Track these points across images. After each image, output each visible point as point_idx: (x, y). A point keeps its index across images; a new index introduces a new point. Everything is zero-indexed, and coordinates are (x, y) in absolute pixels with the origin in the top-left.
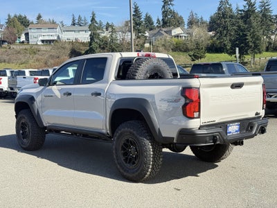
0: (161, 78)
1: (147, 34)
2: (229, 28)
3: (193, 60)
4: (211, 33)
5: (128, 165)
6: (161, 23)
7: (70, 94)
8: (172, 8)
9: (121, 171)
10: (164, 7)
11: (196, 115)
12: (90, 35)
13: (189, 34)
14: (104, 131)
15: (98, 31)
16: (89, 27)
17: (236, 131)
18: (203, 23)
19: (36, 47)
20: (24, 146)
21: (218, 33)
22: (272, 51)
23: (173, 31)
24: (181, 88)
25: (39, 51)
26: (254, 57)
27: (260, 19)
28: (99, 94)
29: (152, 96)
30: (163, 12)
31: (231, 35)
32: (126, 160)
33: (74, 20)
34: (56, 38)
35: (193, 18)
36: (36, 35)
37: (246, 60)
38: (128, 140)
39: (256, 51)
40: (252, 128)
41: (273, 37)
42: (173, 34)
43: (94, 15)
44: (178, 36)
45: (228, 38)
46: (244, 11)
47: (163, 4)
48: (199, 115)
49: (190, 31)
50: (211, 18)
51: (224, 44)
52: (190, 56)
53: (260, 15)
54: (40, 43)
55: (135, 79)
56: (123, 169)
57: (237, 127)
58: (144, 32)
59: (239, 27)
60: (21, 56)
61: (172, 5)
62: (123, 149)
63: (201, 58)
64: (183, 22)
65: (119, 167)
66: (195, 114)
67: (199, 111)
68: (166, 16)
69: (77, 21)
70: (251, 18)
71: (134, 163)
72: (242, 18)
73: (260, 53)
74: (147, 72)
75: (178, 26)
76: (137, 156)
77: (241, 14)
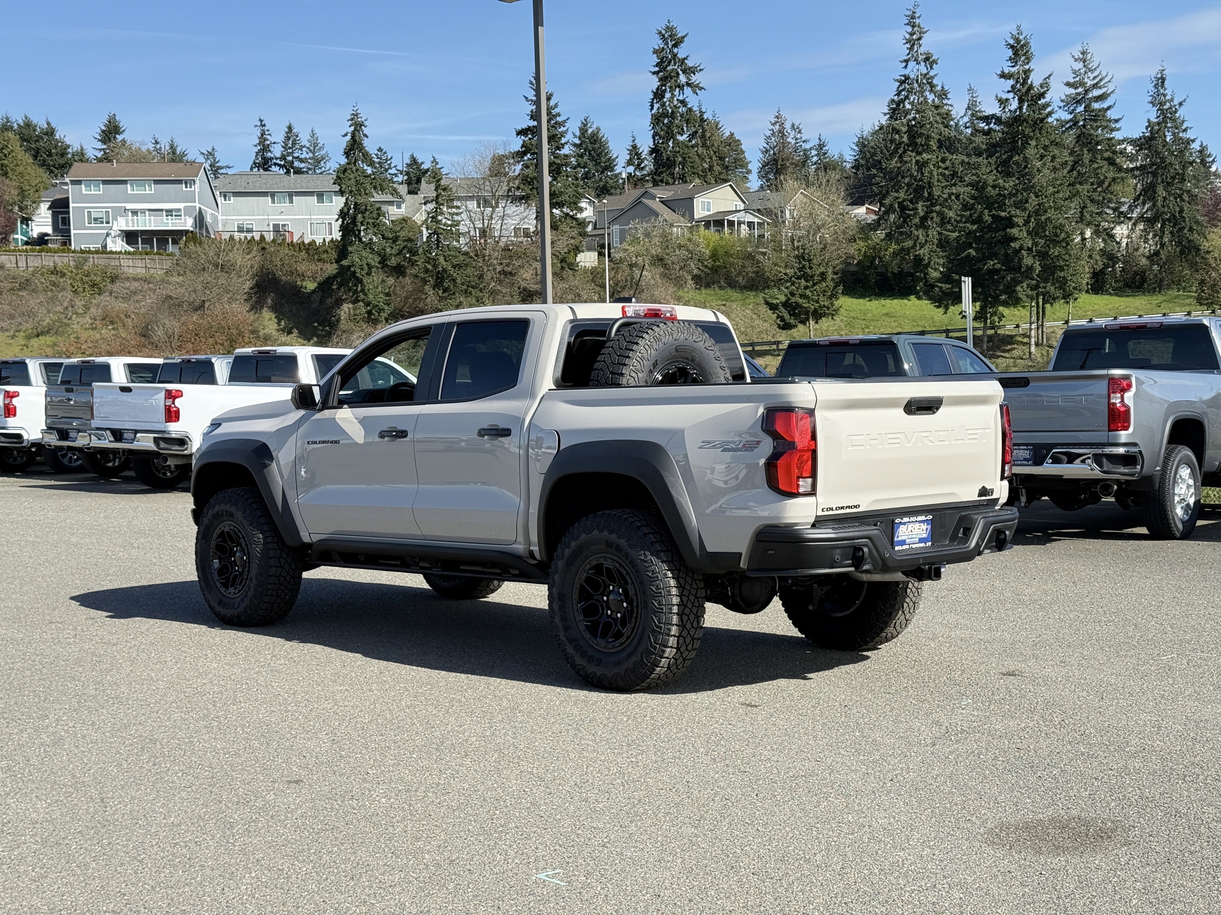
0: (695, 382)
1: (587, 212)
2: (936, 192)
3: (786, 326)
4: (861, 211)
5: (600, 644)
6: (649, 165)
7: (403, 434)
8: (693, 101)
9: (579, 661)
10: (658, 95)
11: (804, 485)
12: (343, 214)
13: (767, 212)
14: (520, 548)
15: (378, 197)
16: (338, 180)
17: (921, 540)
18: (826, 166)
19: (100, 261)
20: (228, 612)
21: (890, 209)
22: (1119, 292)
23: (698, 202)
24: (761, 410)
25: (114, 279)
26: (1041, 315)
27: (1065, 156)
28: (506, 433)
29: (677, 434)
30: (657, 120)
31: (944, 221)
32: (593, 629)
33: (264, 147)
34: (188, 224)
35: (785, 144)
36: (98, 209)
37: (1008, 328)
38: (598, 568)
39: (1051, 288)
40: (968, 532)
41: (1121, 231)
42: (699, 213)
43: (358, 126)
44: (719, 223)
45: (933, 234)
46: (998, 120)
47: (654, 82)
48: (814, 486)
49: (773, 199)
50: (862, 144)
51: (918, 260)
52: (773, 307)
53: (1070, 139)
54: (118, 245)
55: (619, 385)
56: (583, 655)
57: (924, 526)
58: (575, 205)
59: (979, 186)
60: (33, 302)
61: (695, 88)
62: (584, 595)
63: (818, 315)
64: (740, 163)
65: (570, 650)
66: (801, 483)
67: (814, 475)
68: (669, 135)
69: (277, 151)
70: (1031, 152)
71: (618, 635)
72: (992, 149)
73: (1067, 297)
74: (655, 365)
75: (721, 180)
76: (628, 615)
77: (988, 133)
